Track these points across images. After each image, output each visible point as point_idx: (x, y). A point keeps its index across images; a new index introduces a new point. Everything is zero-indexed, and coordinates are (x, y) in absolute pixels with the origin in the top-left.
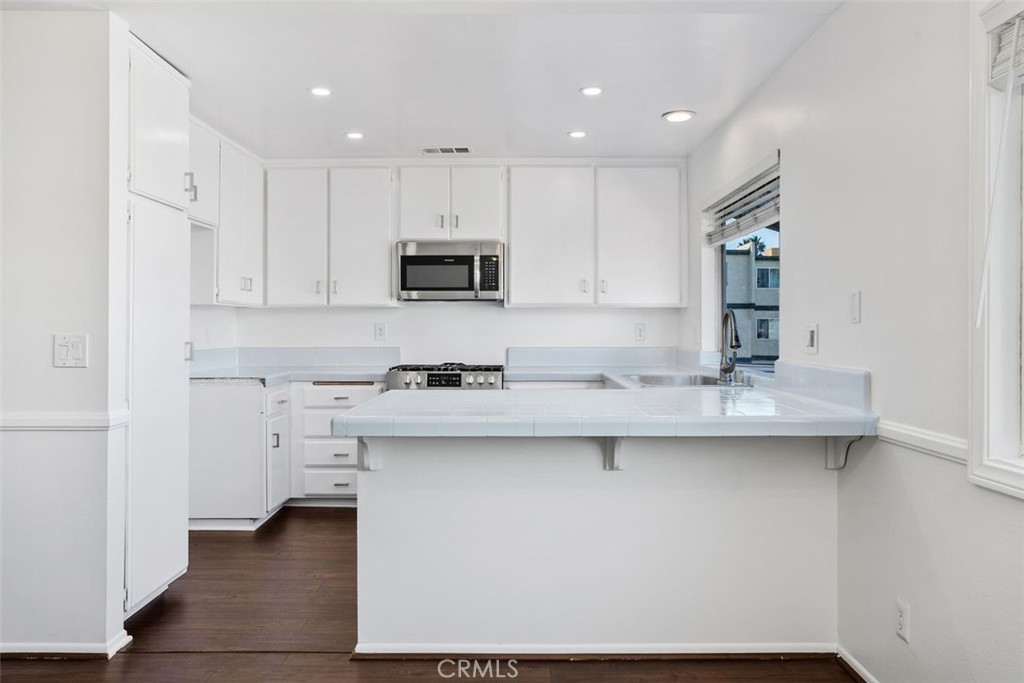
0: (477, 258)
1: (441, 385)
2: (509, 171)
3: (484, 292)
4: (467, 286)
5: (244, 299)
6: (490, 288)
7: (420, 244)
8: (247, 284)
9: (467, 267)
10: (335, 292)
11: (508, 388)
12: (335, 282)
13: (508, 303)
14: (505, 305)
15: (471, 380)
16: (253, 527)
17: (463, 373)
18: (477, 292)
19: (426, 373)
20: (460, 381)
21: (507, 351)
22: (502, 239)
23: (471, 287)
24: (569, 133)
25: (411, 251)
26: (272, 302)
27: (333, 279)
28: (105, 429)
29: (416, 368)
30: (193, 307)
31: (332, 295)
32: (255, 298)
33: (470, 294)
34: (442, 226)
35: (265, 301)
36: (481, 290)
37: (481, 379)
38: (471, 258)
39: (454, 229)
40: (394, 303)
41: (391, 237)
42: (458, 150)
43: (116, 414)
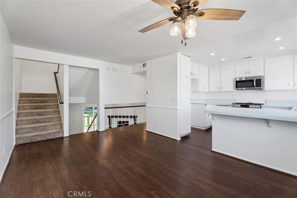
0: (255, 80)
1: (244, 107)
2: (264, 59)
3: (257, 87)
4: (252, 86)
5: (204, 90)
6: (259, 86)
7: (245, 78)
8: (205, 88)
9: (252, 82)
10: (222, 89)
11: (262, 109)
12: (222, 87)
13: (264, 89)
14: (264, 90)
15: (251, 106)
16: (204, 129)
17: (249, 105)
18: (255, 87)
19: (240, 105)
20: (249, 106)
21: (266, 100)
22: (262, 75)
23: (253, 86)
24: (278, 48)
25: (238, 80)
26: (210, 91)
27: (221, 86)
28: (177, 109)
29: (238, 104)
30: (192, 92)
31: (221, 89)
32: (207, 90)
33: (253, 88)
34: (246, 74)
35: (209, 91)
36: (256, 87)
37: (254, 106)
38: (253, 80)
39: (249, 74)
40: (235, 90)
41: (234, 77)
42: (249, 57)
43: (179, 107)
